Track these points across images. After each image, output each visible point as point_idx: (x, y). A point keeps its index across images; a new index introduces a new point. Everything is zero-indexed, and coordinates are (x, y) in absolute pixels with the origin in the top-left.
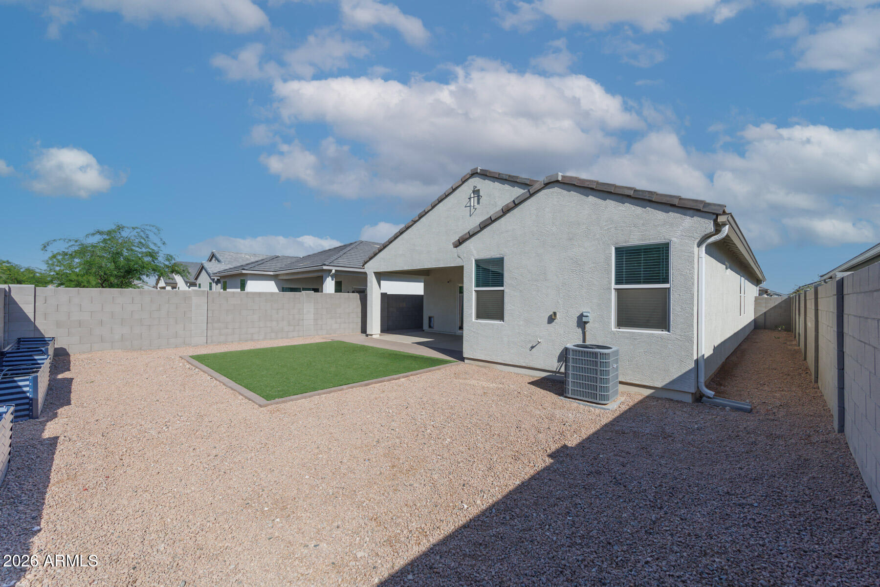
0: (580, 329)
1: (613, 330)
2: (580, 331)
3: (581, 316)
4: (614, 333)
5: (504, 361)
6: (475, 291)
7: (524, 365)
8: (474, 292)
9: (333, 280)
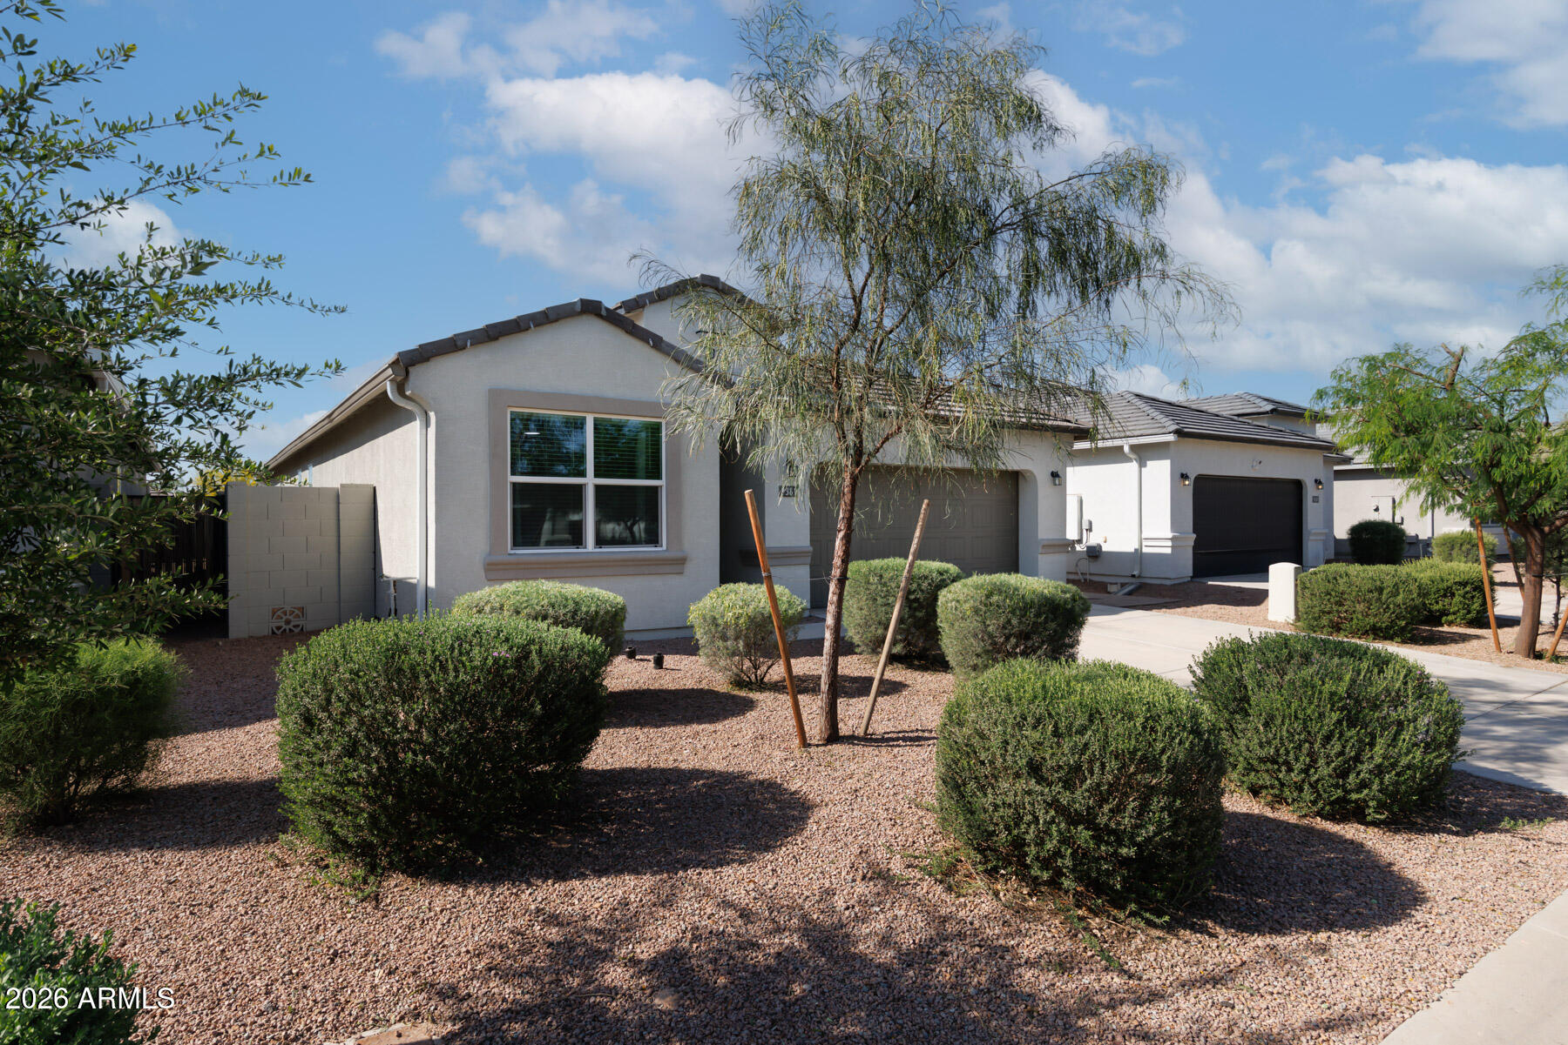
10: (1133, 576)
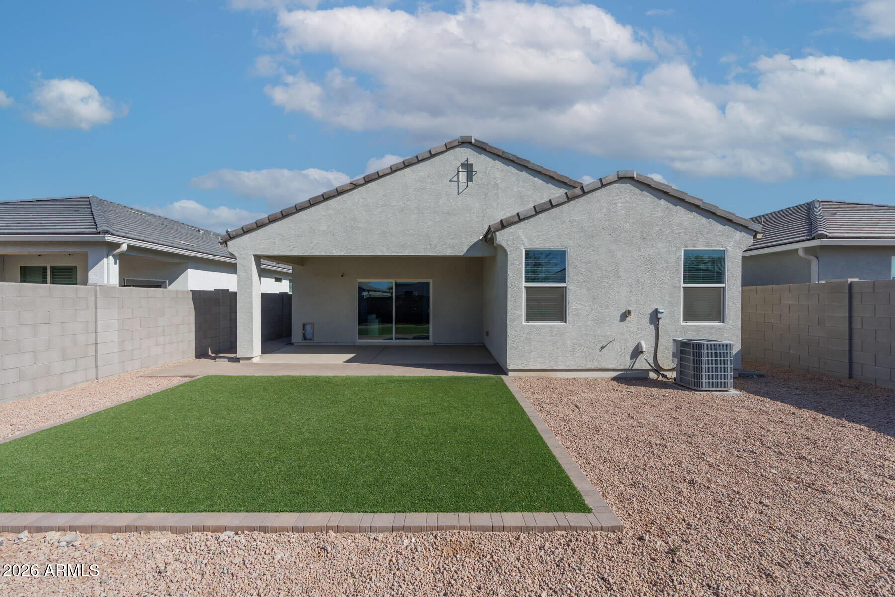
0: (653, 325)
1: (682, 324)
2: (652, 327)
3: (656, 312)
4: (683, 327)
5: (568, 366)
6: (525, 287)
7: (593, 367)
8: (523, 289)
9: (116, 264)
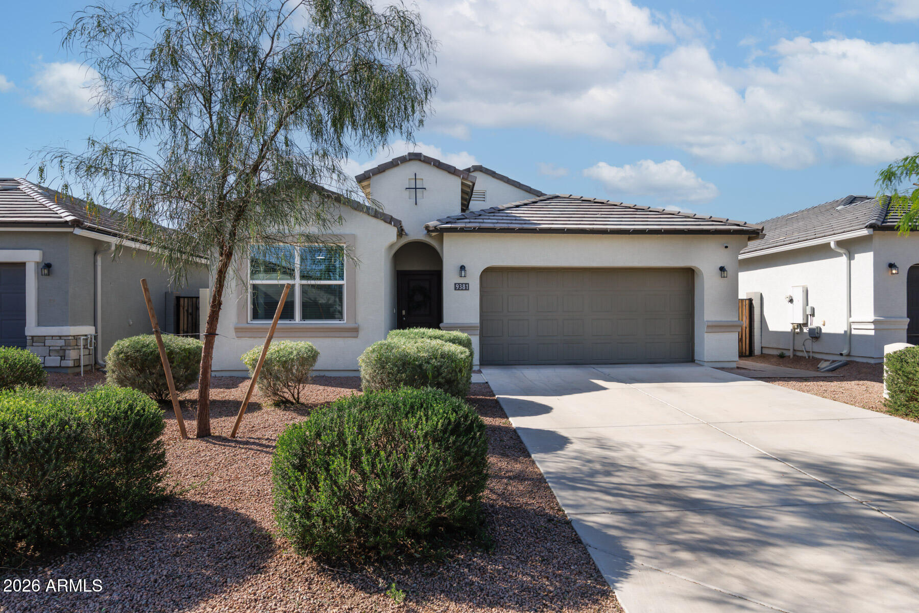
10: (841, 354)
